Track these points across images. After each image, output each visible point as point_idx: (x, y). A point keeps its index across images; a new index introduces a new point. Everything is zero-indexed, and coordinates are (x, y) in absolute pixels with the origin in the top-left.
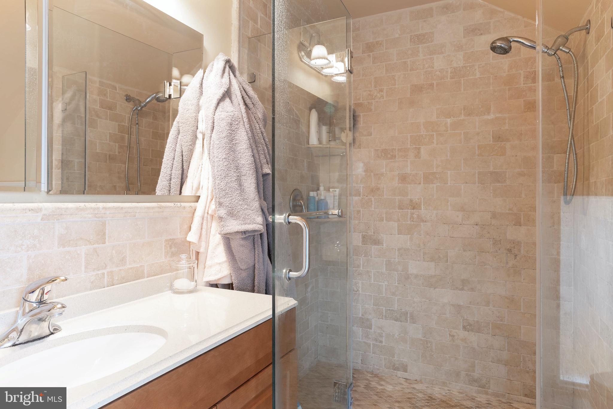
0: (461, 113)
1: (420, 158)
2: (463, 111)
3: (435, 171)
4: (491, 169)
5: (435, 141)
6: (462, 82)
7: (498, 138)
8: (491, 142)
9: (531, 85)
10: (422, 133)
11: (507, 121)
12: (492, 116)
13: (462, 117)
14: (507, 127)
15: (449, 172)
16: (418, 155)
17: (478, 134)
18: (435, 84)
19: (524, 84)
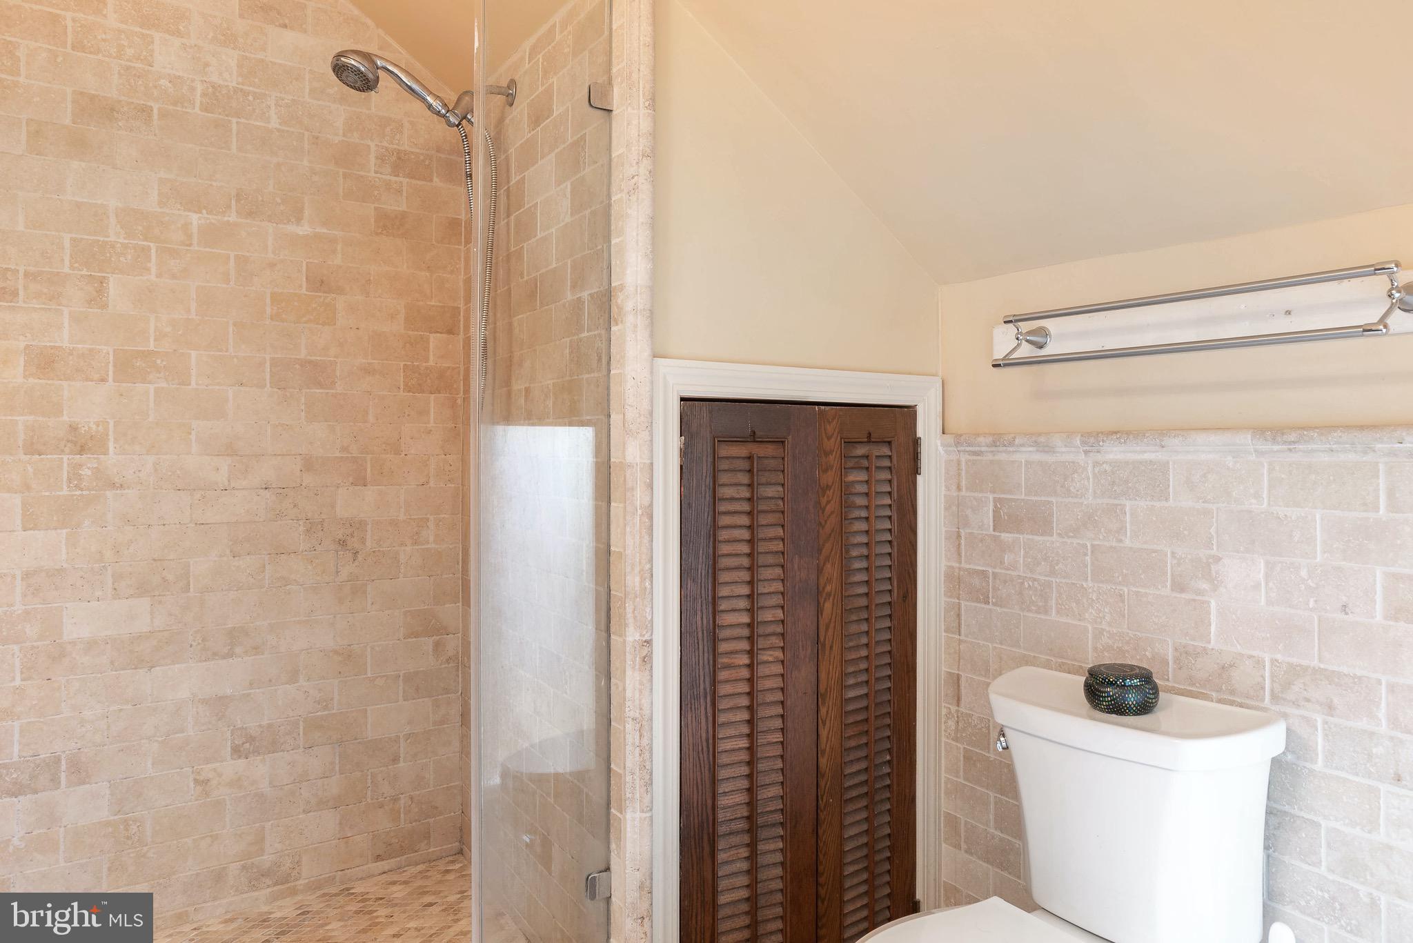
0: (229, 207)
1: (104, 306)
2: (233, 202)
3: (152, 347)
4: (303, 354)
5: (153, 265)
6: (234, 127)
7: (320, 283)
8: (304, 291)
9: (388, 177)
10: (112, 238)
11: (339, 247)
12: (304, 229)
13: (232, 217)
14: (338, 260)
15: (193, 354)
16: (98, 295)
17: (272, 265)
18: (155, 111)
19: (376, 172)
